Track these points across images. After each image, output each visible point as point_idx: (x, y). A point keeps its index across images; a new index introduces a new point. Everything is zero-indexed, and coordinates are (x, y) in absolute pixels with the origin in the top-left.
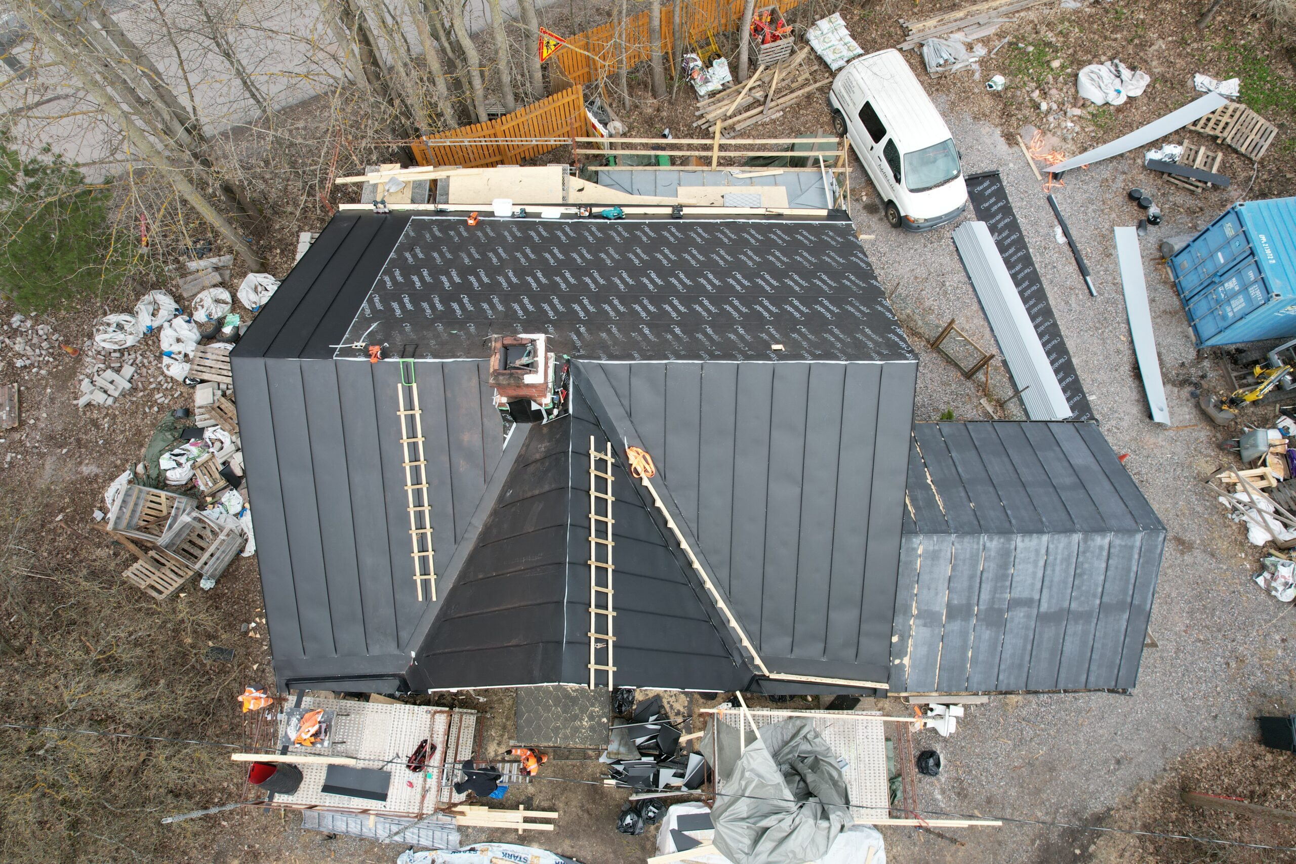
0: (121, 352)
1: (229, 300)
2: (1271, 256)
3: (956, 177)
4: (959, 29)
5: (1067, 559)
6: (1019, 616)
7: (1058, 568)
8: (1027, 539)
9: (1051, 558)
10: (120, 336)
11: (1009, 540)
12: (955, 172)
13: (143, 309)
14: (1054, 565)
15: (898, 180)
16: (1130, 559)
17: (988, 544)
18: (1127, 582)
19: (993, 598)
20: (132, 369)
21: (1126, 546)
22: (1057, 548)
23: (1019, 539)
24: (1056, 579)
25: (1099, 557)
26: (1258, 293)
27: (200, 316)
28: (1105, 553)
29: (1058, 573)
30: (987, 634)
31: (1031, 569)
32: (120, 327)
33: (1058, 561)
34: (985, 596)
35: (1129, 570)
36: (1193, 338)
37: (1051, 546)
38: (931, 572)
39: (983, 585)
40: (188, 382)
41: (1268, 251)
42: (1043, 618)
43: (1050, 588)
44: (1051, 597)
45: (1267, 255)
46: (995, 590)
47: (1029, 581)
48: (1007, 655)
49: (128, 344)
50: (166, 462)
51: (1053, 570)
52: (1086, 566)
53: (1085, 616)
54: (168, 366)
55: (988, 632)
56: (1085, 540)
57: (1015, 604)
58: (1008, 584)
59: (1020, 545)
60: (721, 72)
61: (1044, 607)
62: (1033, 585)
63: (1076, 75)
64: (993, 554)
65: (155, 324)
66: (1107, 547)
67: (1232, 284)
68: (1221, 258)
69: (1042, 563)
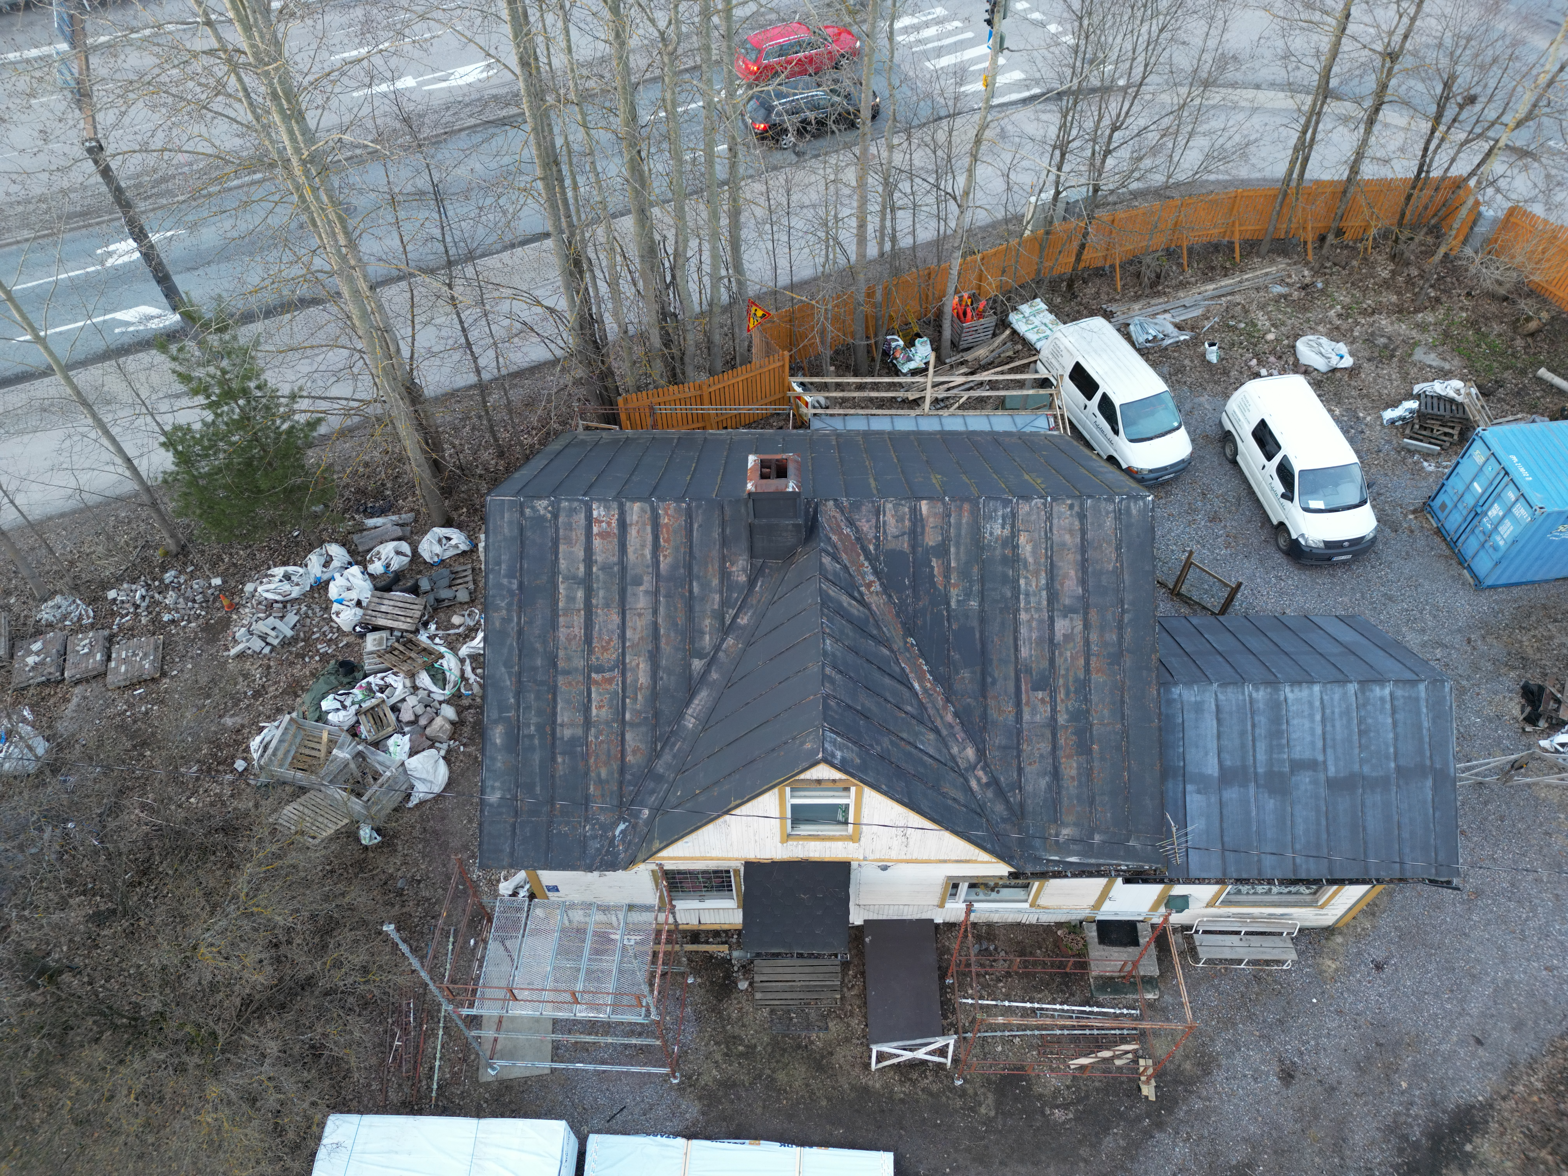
0: (285, 603)
1: (409, 553)
2: (1526, 474)
3: (1178, 428)
4: (1165, 311)
5: (1347, 712)
6: (1304, 781)
7: (1338, 724)
8: (1296, 690)
9: (1328, 711)
10: (286, 587)
11: (1277, 690)
12: (1176, 424)
13: (314, 560)
14: (1333, 720)
15: (1116, 432)
16: (1418, 713)
17: (1254, 695)
18: (1421, 740)
19: (1271, 759)
20: (297, 618)
21: (1410, 697)
22: (1332, 699)
23: (1288, 689)
24: (1338, 737)
25: (1382, 710)
26: (1523, 511)
27: (376, 567)
28: (1388, 706)
29: (1339, 729)
30: (1271, 804)
31: (1307, 724)
32: (287, 577)
33: (1337, 716)
34: (1261, 756)
35: (1420, 727)
36: (1471, 581)
37: (1325, 698)
38: (1197, 727)
39: (1258, 744)
40: (358, 629)
41: (1522, 470)
42: (1333, 784)
43: (1334, 747)
44: (1337, 759)
45: (1522, 473)
46: (1271, 749)
47: (1308, 738)
48: (1300, 829)
49: (293, 595)
50: (327, 704)
51: (1333, 726)
52: (1370, 721)
53: (1384, 783)
54: (338, 614)
55: (1272, 801)
56: (1363, 690)
57: (1298, 766)
58: (1284, 741)
59: (1290, 696)
60: (923, 351)
61: (1332, 771)
62: (1313, 743)
63: (1294, 347)
64: (1261, 706)
65: (325, 577)
66: (1388, 698)
67: (1495, 511)
68: (1477, 488)
69: (1318, 717)
